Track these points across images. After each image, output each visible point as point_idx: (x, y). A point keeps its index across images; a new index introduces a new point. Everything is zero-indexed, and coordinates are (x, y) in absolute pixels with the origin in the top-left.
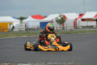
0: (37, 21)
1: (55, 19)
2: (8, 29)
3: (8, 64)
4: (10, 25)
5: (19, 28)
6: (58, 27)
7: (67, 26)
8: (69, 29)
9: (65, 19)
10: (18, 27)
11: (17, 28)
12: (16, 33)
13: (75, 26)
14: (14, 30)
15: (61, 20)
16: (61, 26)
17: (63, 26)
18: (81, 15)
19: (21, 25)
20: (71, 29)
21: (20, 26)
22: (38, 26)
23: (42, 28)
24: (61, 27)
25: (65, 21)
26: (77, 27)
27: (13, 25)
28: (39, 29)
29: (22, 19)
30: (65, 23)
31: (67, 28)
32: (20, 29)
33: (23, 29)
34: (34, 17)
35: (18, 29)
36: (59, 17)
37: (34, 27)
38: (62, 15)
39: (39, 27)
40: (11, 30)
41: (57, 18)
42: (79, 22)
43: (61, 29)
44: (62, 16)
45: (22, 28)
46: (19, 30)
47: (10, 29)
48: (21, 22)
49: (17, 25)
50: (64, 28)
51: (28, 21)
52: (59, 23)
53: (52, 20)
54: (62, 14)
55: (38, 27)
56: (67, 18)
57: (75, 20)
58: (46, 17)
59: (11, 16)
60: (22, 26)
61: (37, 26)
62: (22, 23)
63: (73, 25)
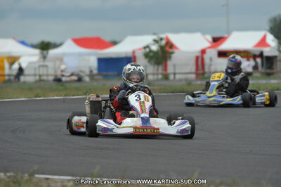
0: (89, 54)
1: (143, 51)
2: (4, 75)
3: (8, 174)
4: (12, 64)
5: (37, 73)
6: (150, 74)
7: (177, 71)
8: (180, 80)
9: (171, 51)
10: (35, 69)
11: (32, 72)
12: (29, 88)
13: (200, 72)
14: (22, 78)
15: (160, 52)
16: (157, 70)
17: (166, 69)
18: (217, 40)
19: (42, 63)
20: (186, 80)
21: (41, 69)
22: (92, 69)
23: (104, 73)
24: (157, 74)
25: (170, 57)
26: (206, 75)
27: (20, 64)
28: (96, 77)
29: (45, 47)
30: (169, 63)
31: (175, 77)
32: (40, 76)
33: (47, 75)
34: (80, 42)
35: (35, 75)
36: (154, 44)
37: (81, 71)
38: (161, 39)
39: (95, 72)
40: (12, 78)
41: (148, 47)
42: (211, 59)
43: (157, 80)
44: (163, 42)
45: (45, 73)
46: (37, 78)
47: (9, 75)
48: (44, 57)
49: (30, 63)
50: (166, 77)
51: (64, 54)
52: (153, 62)
53: (134, 52)
54: (163, 36)
55: (91, 71)
56: (176, 48)
57: (199, 54)
58: (114, 43)
59: (14, 39)
60: (46, 66)
61: (90, 67)
62: (47, 59)
63: (193, 69)
